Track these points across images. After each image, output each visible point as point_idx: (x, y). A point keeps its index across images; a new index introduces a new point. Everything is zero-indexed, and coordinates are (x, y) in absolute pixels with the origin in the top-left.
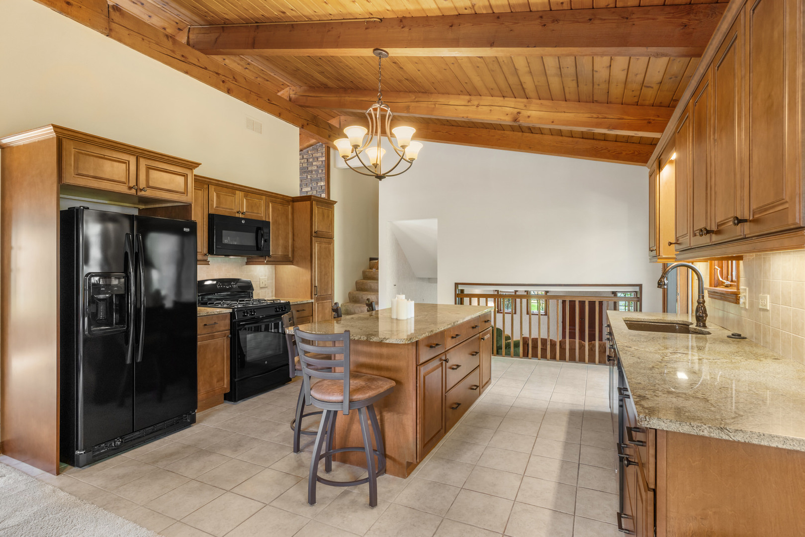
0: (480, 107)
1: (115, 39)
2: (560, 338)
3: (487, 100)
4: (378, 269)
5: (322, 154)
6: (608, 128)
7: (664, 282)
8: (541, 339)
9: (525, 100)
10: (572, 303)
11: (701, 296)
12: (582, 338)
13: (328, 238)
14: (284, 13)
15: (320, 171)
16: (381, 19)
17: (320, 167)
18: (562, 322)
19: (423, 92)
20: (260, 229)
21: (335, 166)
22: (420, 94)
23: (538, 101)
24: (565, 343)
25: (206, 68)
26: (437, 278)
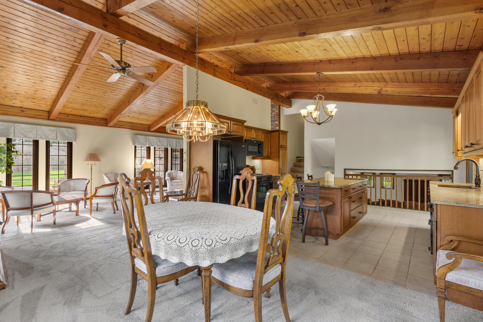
0: (361, 87)
1: (216, 77)
2: (403, 200)
3: (365, 84)
4: (304, 162)
5: (277, 109)
6: (431, 94)
7: (457, 167)
8: (392, 200)
9: (385, 83)
10: (411, 181)
11: (477, 174)
12: (417, 200)
13: (285, 148)
14: (278, 60)
15: (276, 117)
16: (320, 61)
17: (276, 115)
18: (404, 193)
19: (332, 82)
20: (260, 145)
21: (282, 114)
22: (330, 83)
23: (392, 83)
24: (406, 203)
25: (240, 81)
26: (334, 167)
